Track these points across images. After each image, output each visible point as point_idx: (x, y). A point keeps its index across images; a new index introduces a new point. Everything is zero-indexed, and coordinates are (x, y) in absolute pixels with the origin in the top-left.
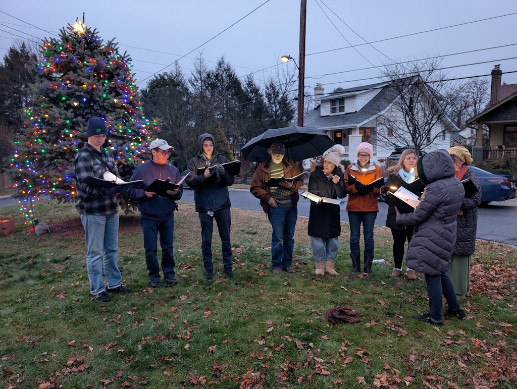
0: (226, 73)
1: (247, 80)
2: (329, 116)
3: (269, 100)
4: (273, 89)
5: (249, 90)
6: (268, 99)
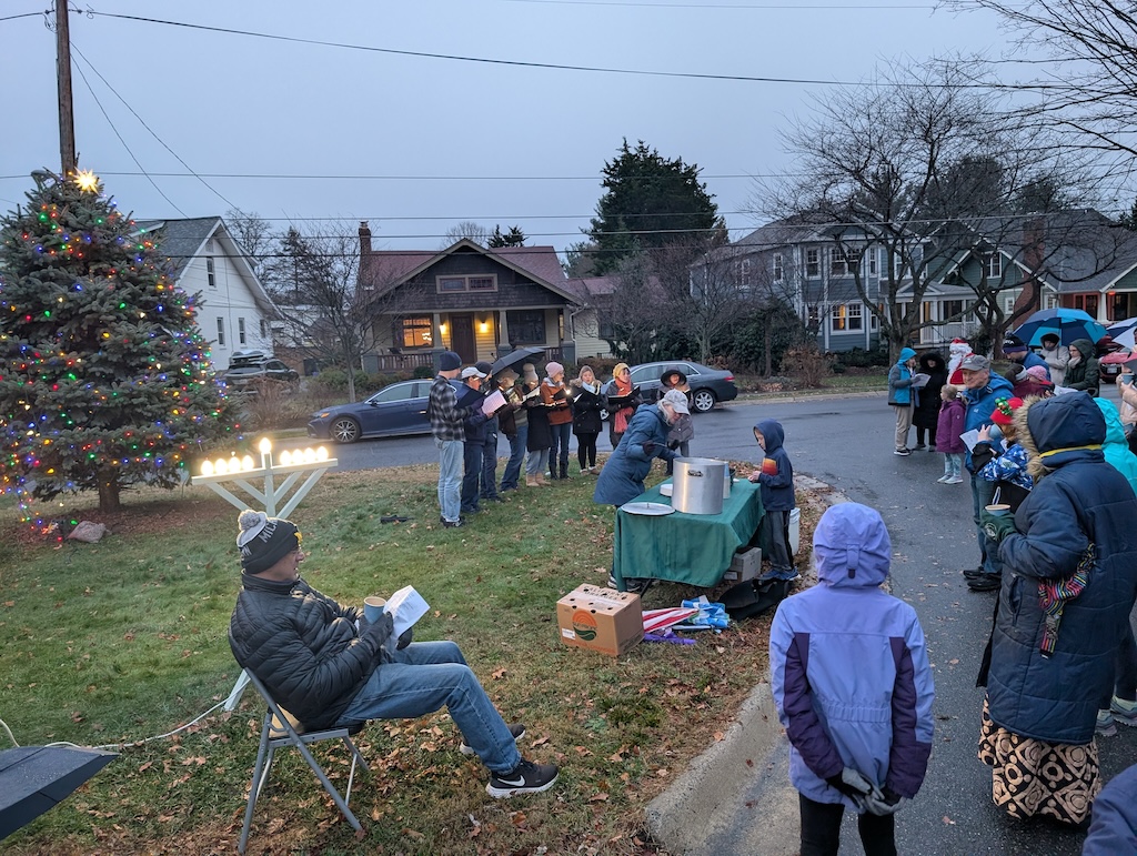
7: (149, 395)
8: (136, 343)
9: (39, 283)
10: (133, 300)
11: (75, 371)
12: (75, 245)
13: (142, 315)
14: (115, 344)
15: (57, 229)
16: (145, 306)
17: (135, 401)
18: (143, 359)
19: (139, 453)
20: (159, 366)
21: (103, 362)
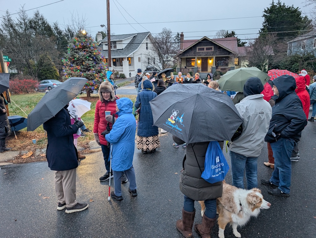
0: (41, 21)
4: (70, 32)
5: (56, 32)
7: (91, 75)
8: (89, 65)
9: (74, 53)
10: (89, 56)
11: (79, 70)
12: (80, 46)
13: (91, 59)
14: (85, 65)
15: (77, 42)
16: (92, 58)
17: (88, 76)
18: (90, 68)
19: (89, 86)
20: (93, 69)
21: (84, 68)
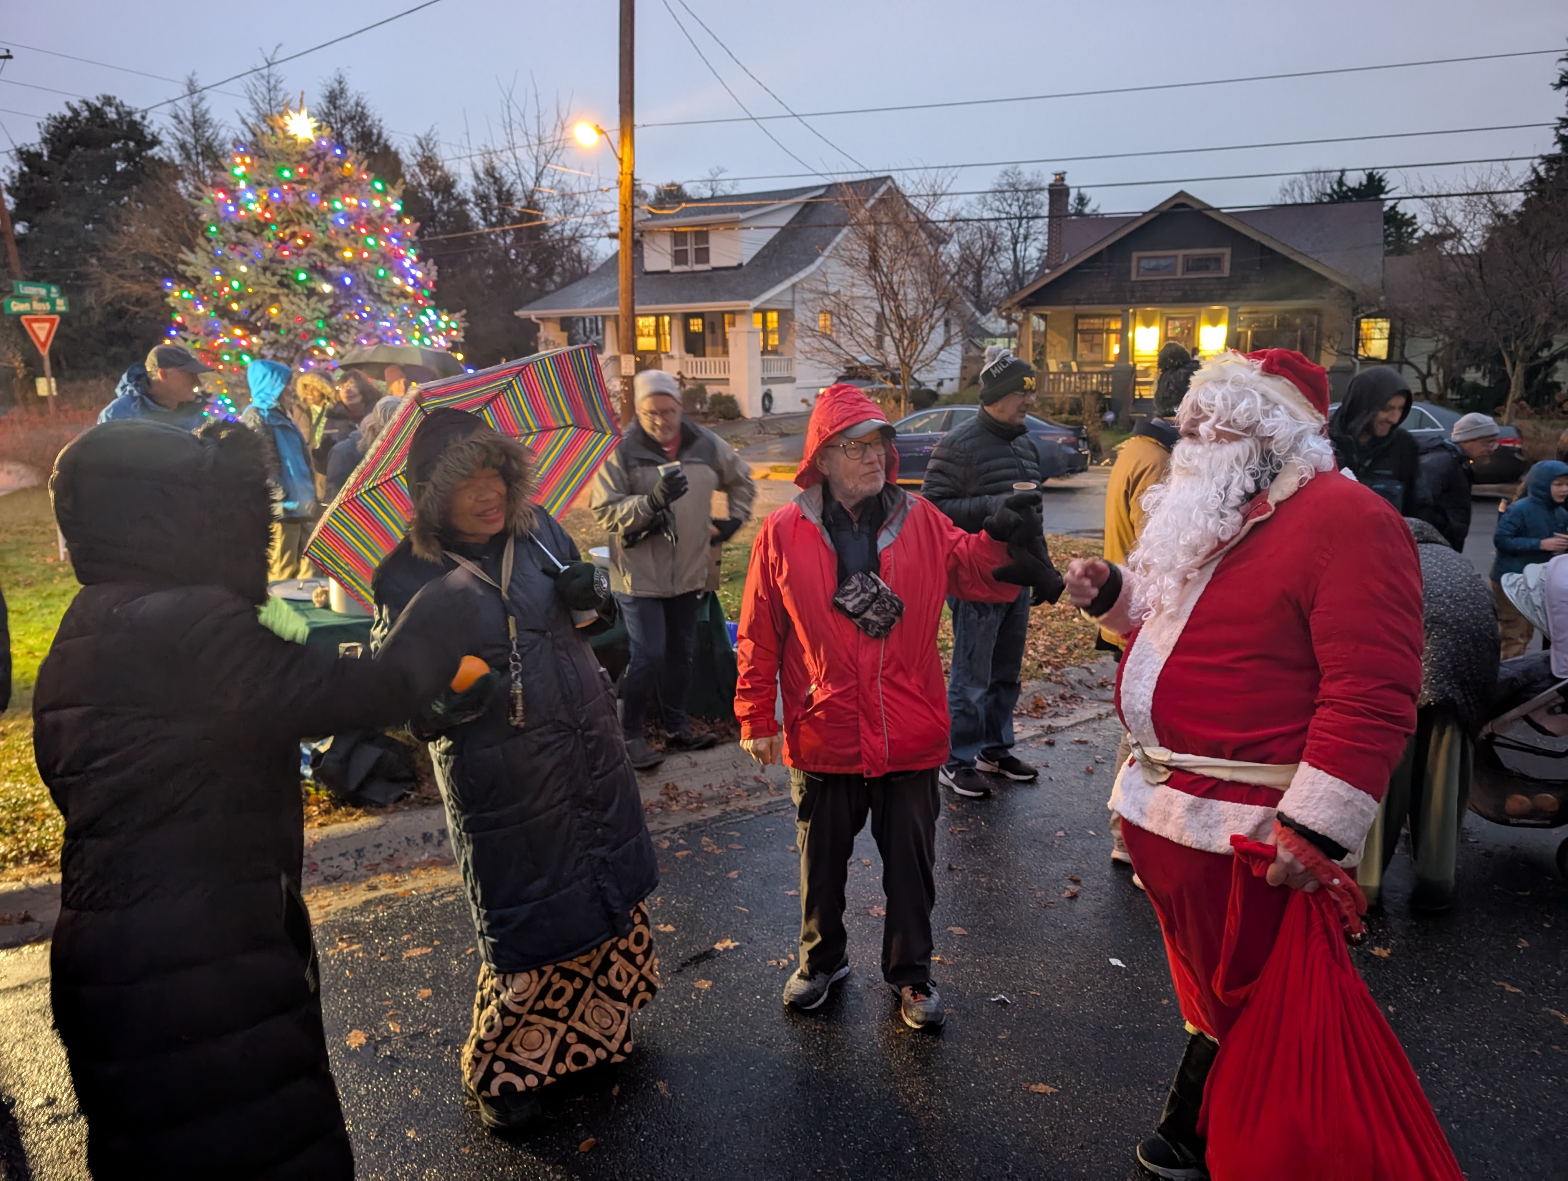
0: (353, 127)
1: (419, 151)
2: (667, 272)
3: (486, 213)
4: (495, 183)
5: (424, 183)
6: (483, 210)
13: (328, 289)
18: (312, 342)
